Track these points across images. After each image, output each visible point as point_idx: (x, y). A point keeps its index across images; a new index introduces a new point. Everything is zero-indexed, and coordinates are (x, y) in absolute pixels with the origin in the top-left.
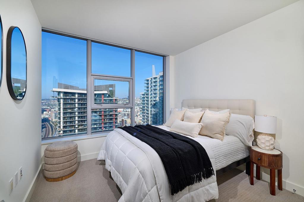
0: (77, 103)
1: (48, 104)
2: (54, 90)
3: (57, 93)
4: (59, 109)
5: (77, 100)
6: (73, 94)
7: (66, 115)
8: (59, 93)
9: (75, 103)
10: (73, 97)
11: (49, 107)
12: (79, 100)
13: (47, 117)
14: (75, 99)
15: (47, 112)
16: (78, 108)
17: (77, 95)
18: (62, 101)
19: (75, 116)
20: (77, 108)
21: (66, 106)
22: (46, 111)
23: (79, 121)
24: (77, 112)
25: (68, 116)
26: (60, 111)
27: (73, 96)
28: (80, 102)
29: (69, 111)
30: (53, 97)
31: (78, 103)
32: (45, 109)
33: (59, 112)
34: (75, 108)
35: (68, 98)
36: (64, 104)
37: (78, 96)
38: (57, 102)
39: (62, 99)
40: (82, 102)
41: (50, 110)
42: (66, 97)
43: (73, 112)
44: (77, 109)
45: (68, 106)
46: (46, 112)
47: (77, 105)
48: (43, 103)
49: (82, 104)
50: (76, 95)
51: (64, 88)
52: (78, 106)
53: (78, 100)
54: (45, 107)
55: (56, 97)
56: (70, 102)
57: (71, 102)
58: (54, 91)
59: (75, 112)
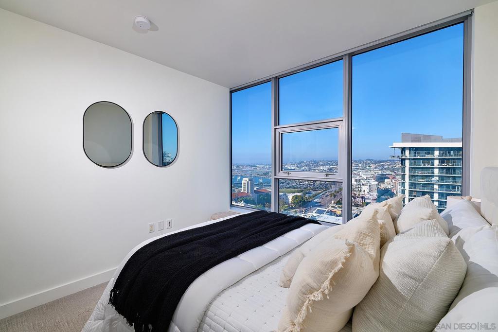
0: (436, 168)
1: (392, 167)
2: (395, 145)
3: (400, 150)
4: (404, 177)
5: (436, 162)
6: (430, 150)
7: (415, 188)
8: (403, 150)
9: (434, 168)
10: (429, 156)
11: (393, 172)
12: (442, 161)
13: (390, 188)
14: (434, 159)
15: (390, 180)
16: (439, 176)
17: (438, 151)
18: (407, 163)
19: (433, 193)
20: (436, 176)
21: (415, 173)
22: (389, 178)
23: (443, 203)
24: (436, 184)
25: (418, 190)
26: (404, 180)
27: (429, 153)
28: (445, 165)
29: (422, 181)
30: (394, 157)
31: (439, 168)
32: (387, 176)
33: (402, 181)
34: (433, 176)
35: (419, 157)
36: (411, 169)
37: (439, 153)
38: (400, 165)
39: (407, 159)
40: (448, 166)
41: (394, 178)
42: (415, 156)
43: (429, 184)
44: (437, 178)
45: (418, 173)
46: (388, 180)
47: (436, 171)
48: (385, 165)
49: (448, 169)
50: (435, 151)
51: (412, 142)
52: (440, 173)
53: (439, 162)
54: (387, 173)
55: (398, 157)
56: (422, 165)
57: (425, 165)
58: (394, 148)
59: (433, 184)
